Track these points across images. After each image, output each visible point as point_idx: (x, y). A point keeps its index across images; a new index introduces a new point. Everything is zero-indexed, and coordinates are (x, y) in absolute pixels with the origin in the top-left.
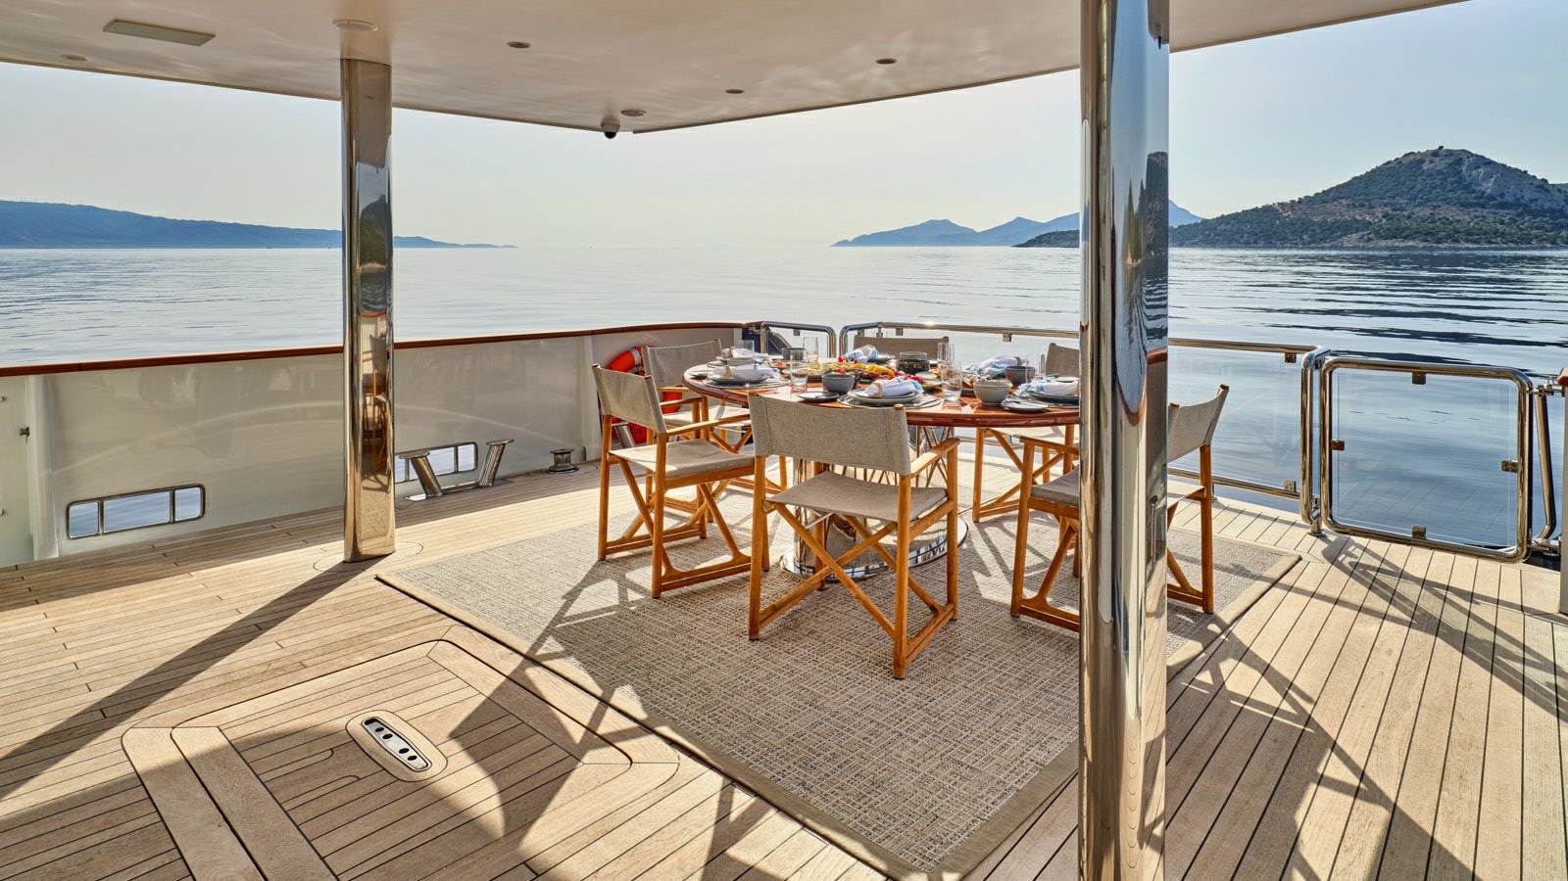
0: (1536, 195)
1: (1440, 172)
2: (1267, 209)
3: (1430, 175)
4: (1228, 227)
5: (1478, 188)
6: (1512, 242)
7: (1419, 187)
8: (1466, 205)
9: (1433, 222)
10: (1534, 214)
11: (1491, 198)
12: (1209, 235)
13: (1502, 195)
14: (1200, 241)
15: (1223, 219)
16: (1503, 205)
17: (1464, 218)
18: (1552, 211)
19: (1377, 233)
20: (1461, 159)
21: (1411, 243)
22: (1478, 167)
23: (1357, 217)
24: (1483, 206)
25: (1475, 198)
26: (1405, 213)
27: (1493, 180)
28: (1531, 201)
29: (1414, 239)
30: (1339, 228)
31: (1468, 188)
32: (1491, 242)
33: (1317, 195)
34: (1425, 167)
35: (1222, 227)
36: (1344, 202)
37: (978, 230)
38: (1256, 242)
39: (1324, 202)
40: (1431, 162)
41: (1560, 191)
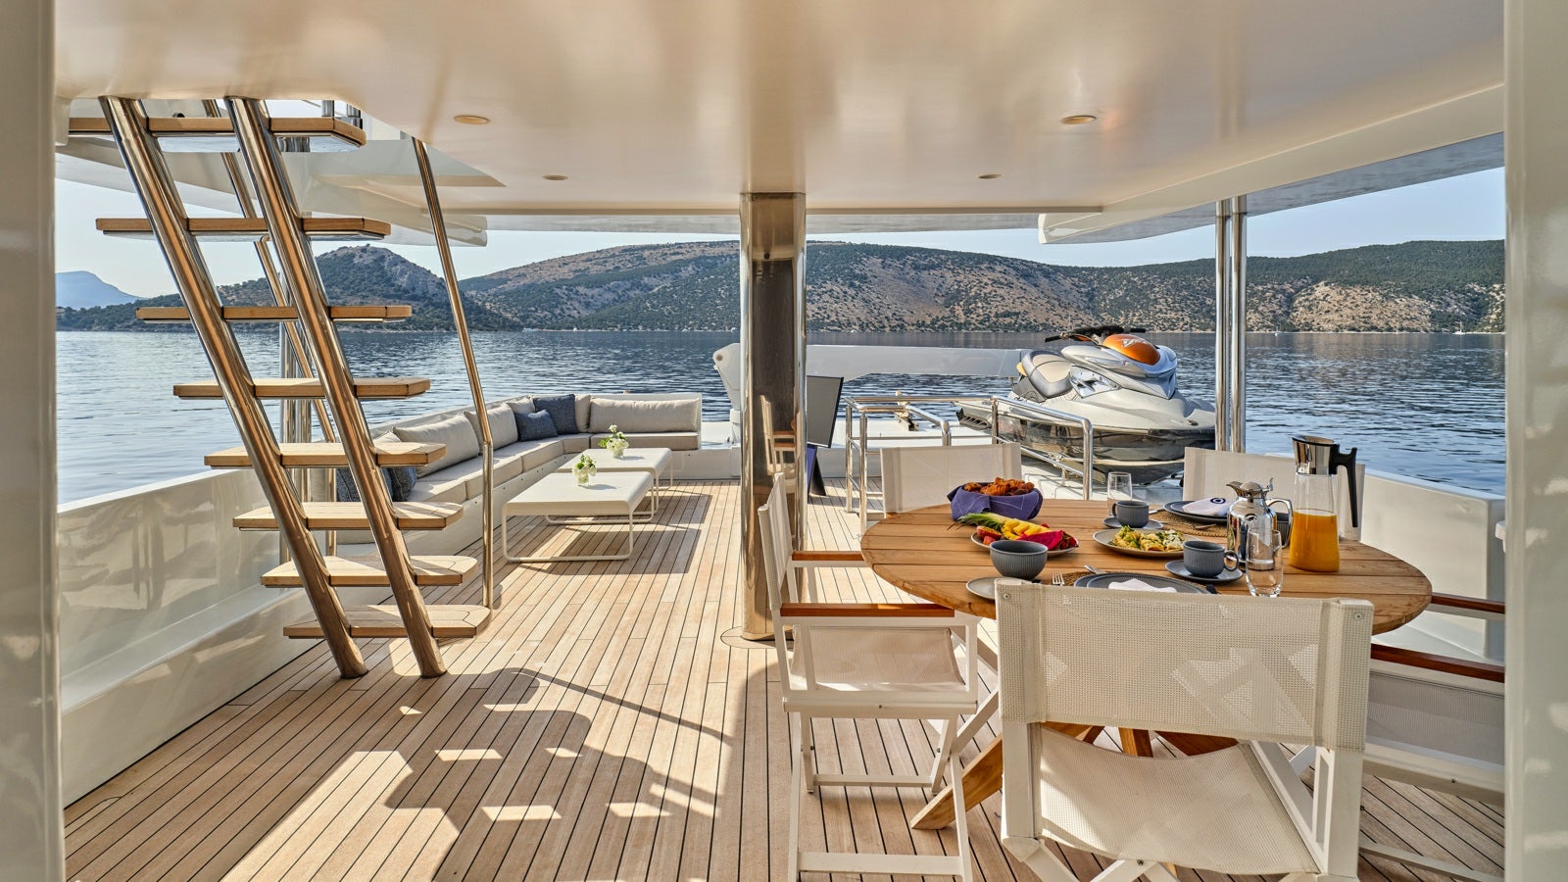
1: (367, 267)
3: (359, 269)
5: (397, 282)
6: (421, 328)
7: (351, 278)
8: (387, 296)
10: (434, 305)
11: (407, 291)
13: (414, 289)
16: (414, 298)
20: (384, 256)
22: (396, 265)
24: (400, 298)
25: (395, 290)
26: (340, 301)
27: (406, 276)
28: (434, 295)
31: (389, 282)
34: (356, 260)
40: (361, 257)
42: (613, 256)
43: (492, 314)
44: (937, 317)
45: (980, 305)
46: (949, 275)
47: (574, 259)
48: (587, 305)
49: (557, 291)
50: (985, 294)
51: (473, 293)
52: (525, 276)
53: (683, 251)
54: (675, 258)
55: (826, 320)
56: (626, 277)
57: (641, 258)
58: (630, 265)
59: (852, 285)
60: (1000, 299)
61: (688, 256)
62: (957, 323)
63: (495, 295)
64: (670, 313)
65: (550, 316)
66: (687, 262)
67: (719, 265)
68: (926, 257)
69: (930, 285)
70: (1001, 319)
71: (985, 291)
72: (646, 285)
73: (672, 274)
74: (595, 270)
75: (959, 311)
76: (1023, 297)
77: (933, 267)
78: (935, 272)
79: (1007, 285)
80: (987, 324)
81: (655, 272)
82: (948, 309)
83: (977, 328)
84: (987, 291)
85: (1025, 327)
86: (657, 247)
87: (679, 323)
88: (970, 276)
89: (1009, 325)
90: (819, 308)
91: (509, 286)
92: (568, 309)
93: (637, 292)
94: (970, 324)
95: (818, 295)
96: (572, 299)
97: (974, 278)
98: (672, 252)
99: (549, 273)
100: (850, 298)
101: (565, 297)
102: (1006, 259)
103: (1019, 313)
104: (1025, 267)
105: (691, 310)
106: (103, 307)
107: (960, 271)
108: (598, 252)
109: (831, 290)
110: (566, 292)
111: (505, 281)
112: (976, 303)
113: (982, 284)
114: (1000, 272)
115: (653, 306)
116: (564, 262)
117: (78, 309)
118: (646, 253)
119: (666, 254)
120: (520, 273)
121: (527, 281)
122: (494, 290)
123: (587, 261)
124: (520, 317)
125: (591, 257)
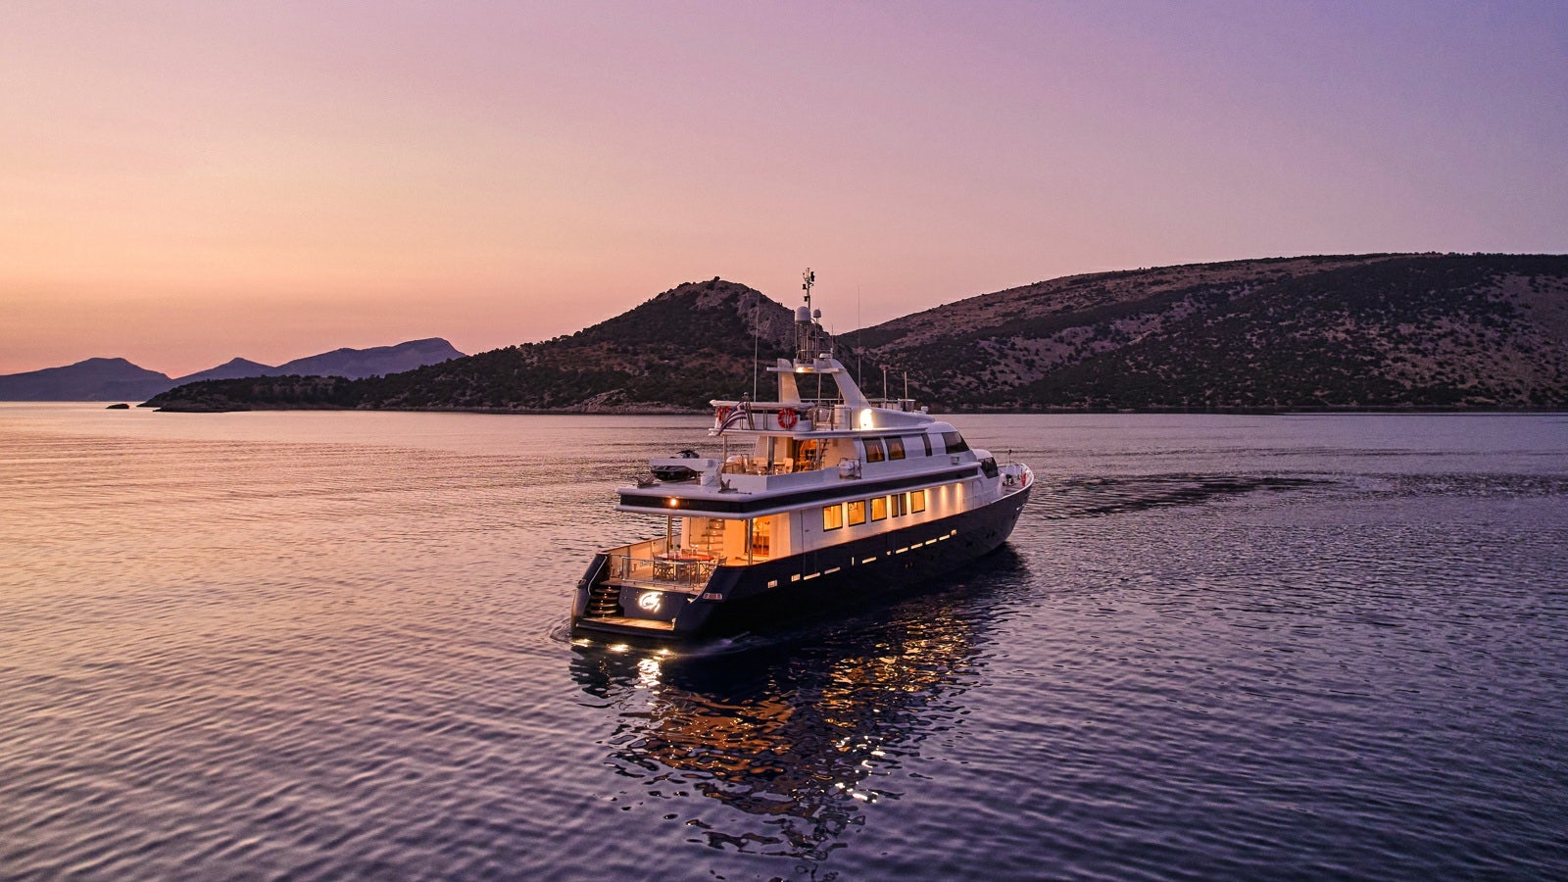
1: (715, 310)
3: (704, 314)
5: (754, 332)
7: (691, 328)
11: (768, 346)
13: (778, 342)
20: (738, 295)
22: (755, 307)
23: (616, 367)
25: (751, 344)
30: (589, 382)
31: (743, 332)
34: (701, 302)
42: (1058, 290)
48: (1030, 364)
49: (983, 343)
52: (932, 324)
53: (1169, 277)
54: (1156, 289)
56: (1085, 322)
57: (1102, 291)
58: (1088, 303)
59: (1489, 323)
61: (1178, 285)
63: (893, 352)
64: (1169, 377)
66: (1179, 295)
72: (1118, 332)
73: (1159, 313)
74: (1034, 311)
81: (1131, 312)
90: (1440, 364)
91: (909, 341)
92: (1002, 372)
93: (1106, 343)
95: (1431, 340)
96: (1006, 356)
98: (1151, 280)
99: (966, 319)
100: (1495, 347)
101: (996, 353)
109: (1452, 332)
110: (997, 346)
111: (903, 333)
115: (1138, 366)
116: (986, 301)
118: (1110, 284)
119: (1142, 284)
120: (926, 319)
122: (890, 346)
123: (1019, 299)
124: (931, 386)
125: (1025, 293)
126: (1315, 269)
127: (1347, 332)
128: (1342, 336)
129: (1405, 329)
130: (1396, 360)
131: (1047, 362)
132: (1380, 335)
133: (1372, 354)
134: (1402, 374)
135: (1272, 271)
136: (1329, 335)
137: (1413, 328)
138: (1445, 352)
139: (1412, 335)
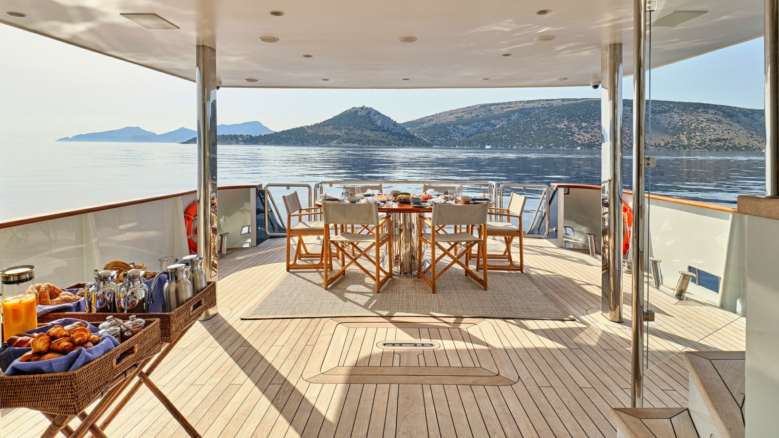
0: (393, 127)
1: (364, 116)
2: (301, 128)
3: (360, 117)
4: (286, 136)
5: (376, 123)
7: (357, 122)
8: (372, 130)
9: (362, 136)
10: (393, 134)
11: (380, 128)
12: (278, 139)
13: (383, 127)
14: (274, 142)
15: (283, 132)
16: (383, 131)
17: (371, 135)
18: (398, 134)
19: (343, 140)
20: (370, 111)
21: (354, 145)
22: (376, 115)
23: (336, 133)
24: (378, 131)
25: (375, 127)
26: (352, 132)
27: (380, 120)
28: (392, 129)
29: (356, 143)
30: (329, 138)
31: (373, 123)
32: (380, 145)
33: (321, 123)
34: (359, 113)
35: (283, 136)
36: (331, 127)
37: (158, 134)
38: (297, 143)
39: (323, 126)
40: (361, 112)
41: (400, 126)
42: (476, 109)
43: (418, 139)
44: (668, 141)
45: (698, 134)
46: (676, 116)
47: (456, 111)
48: (463, 134)
49: (448, 127)
50: (702, 127)
51: (409, 129)
52: (433, 120)
53: (512, 106)
54: (508, 109)
55: (596, 143)
56: (482, 120)
57: (490, 110)
58: (484, 114)
60: (712, 130)
61: (515, 108)
62: (683, 145)
63: (419, 130)
64: (506, 138)
65: (444, 139)
66: (515, 112)
67: (532, 113)
68: (660, 106)
69: (663, 122)
70: (714, 143)
71: (701, 125)
72: (493, 124)
73: (507, 118)
74: (466, 116)
75: (683, 138)
76: (730, 129)
77: (665, 112)
78: (666, 115)
79: (717, 122)
80: (704, 145)
81: (498, 117)
82: (675, 137)
83: (697, 148)
84: (703, 125)
85: (732, 148)
86: (498, 104)
87: (510, 144)
88: (691, 117)
89: (720, 147)
90: (592, 136)
91: (425, 125)
92: (453, 136)
93: (488, 128)
94: (692, 146)
95: (591, 128)
96: (455, 131)
97: (693, 118)
98: (506, 106)
99: (444, 118)
101: (452, 130)
102: (716, 106)
103: (727, 139)
104: (730, 111)
105: (517, 137)
106: (263, 135)
107: (683, 114)
108: (468, 107)
110: (453, 128)
111: (423, 123)
112: (695, 133)
113: (700, 122)
114: (712, 114)
115: (497, 135)
116: (451, 113)
117: (254, 136)
118: (492, 108)
119: (503, 108)
120: (430, 119)
121: (433, 122)
122: (418, 127)
123: (462, 112)
124: (431, 140)
125: (464, 110)
126: (561, 103)
127: (565, 125)
128: (562, 126)
129: (584, 124)
130: (578, 134)
131: (468, 133)
132: (575, 126)
133: (571, 132)
134: (579, 139)
135: (547, 104)
136: (559, 126)
137: (586, 124)
138: (595, 132)
139: (586, 126)
